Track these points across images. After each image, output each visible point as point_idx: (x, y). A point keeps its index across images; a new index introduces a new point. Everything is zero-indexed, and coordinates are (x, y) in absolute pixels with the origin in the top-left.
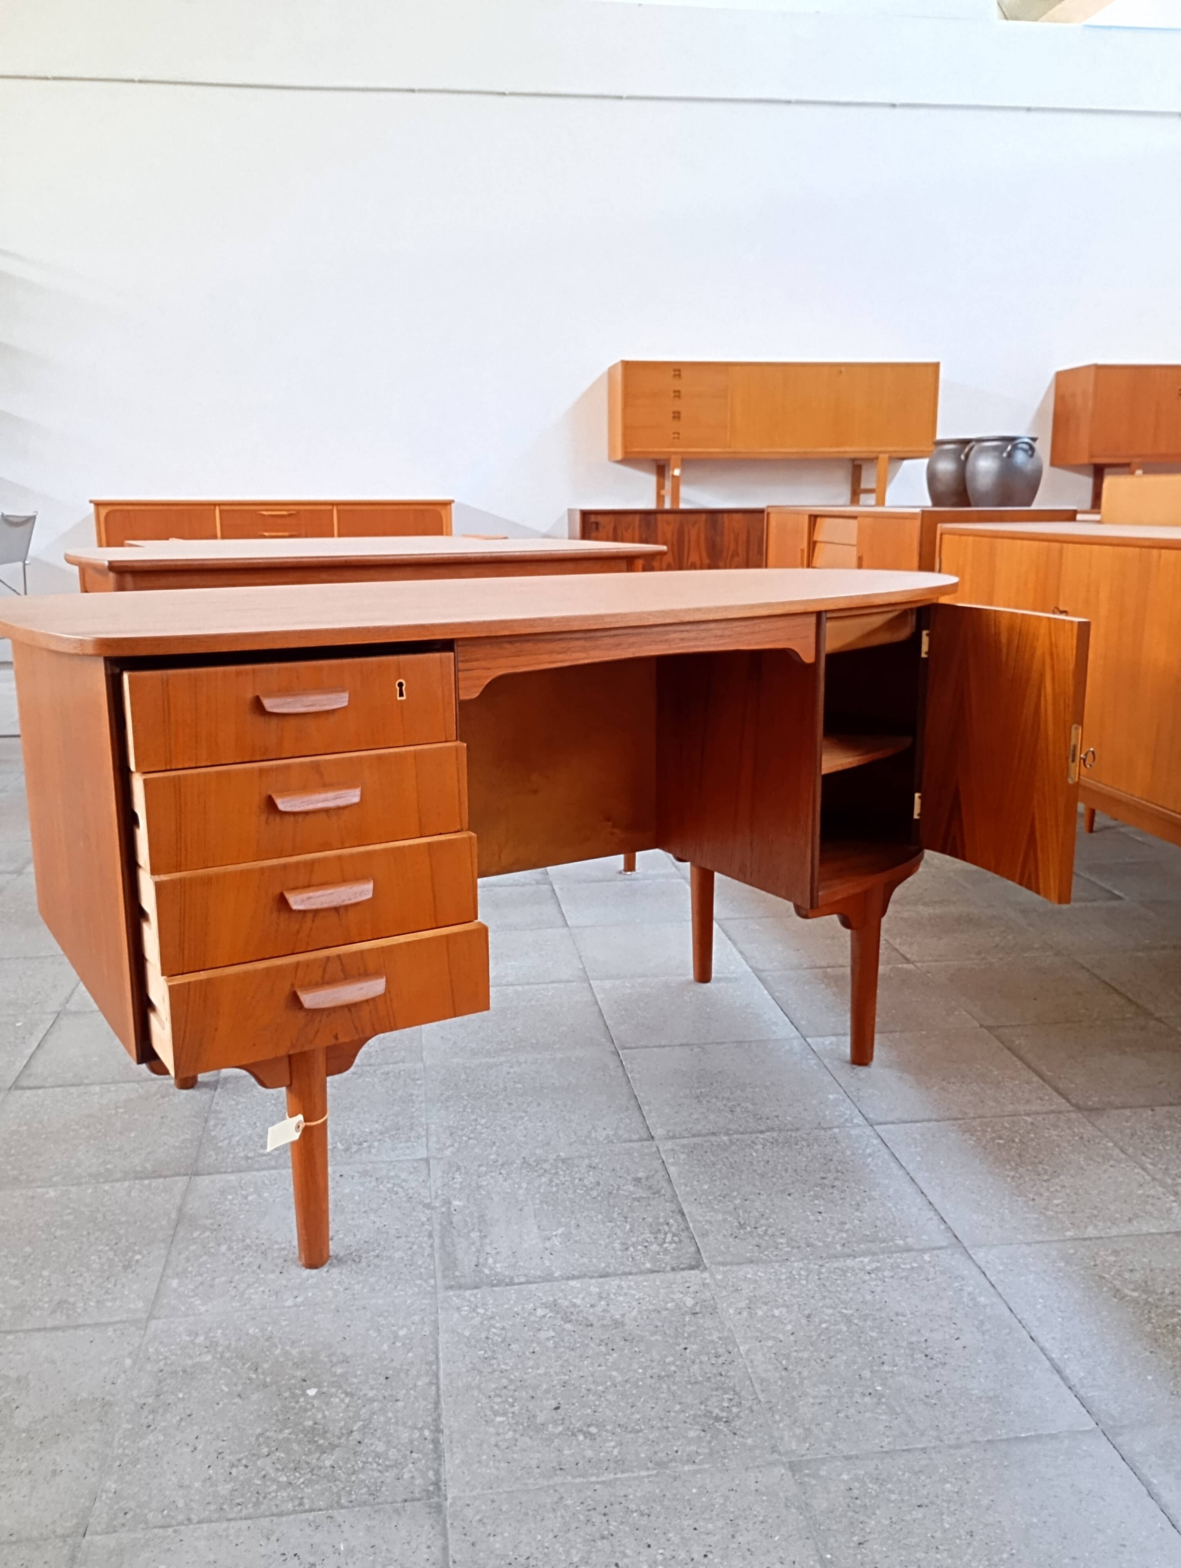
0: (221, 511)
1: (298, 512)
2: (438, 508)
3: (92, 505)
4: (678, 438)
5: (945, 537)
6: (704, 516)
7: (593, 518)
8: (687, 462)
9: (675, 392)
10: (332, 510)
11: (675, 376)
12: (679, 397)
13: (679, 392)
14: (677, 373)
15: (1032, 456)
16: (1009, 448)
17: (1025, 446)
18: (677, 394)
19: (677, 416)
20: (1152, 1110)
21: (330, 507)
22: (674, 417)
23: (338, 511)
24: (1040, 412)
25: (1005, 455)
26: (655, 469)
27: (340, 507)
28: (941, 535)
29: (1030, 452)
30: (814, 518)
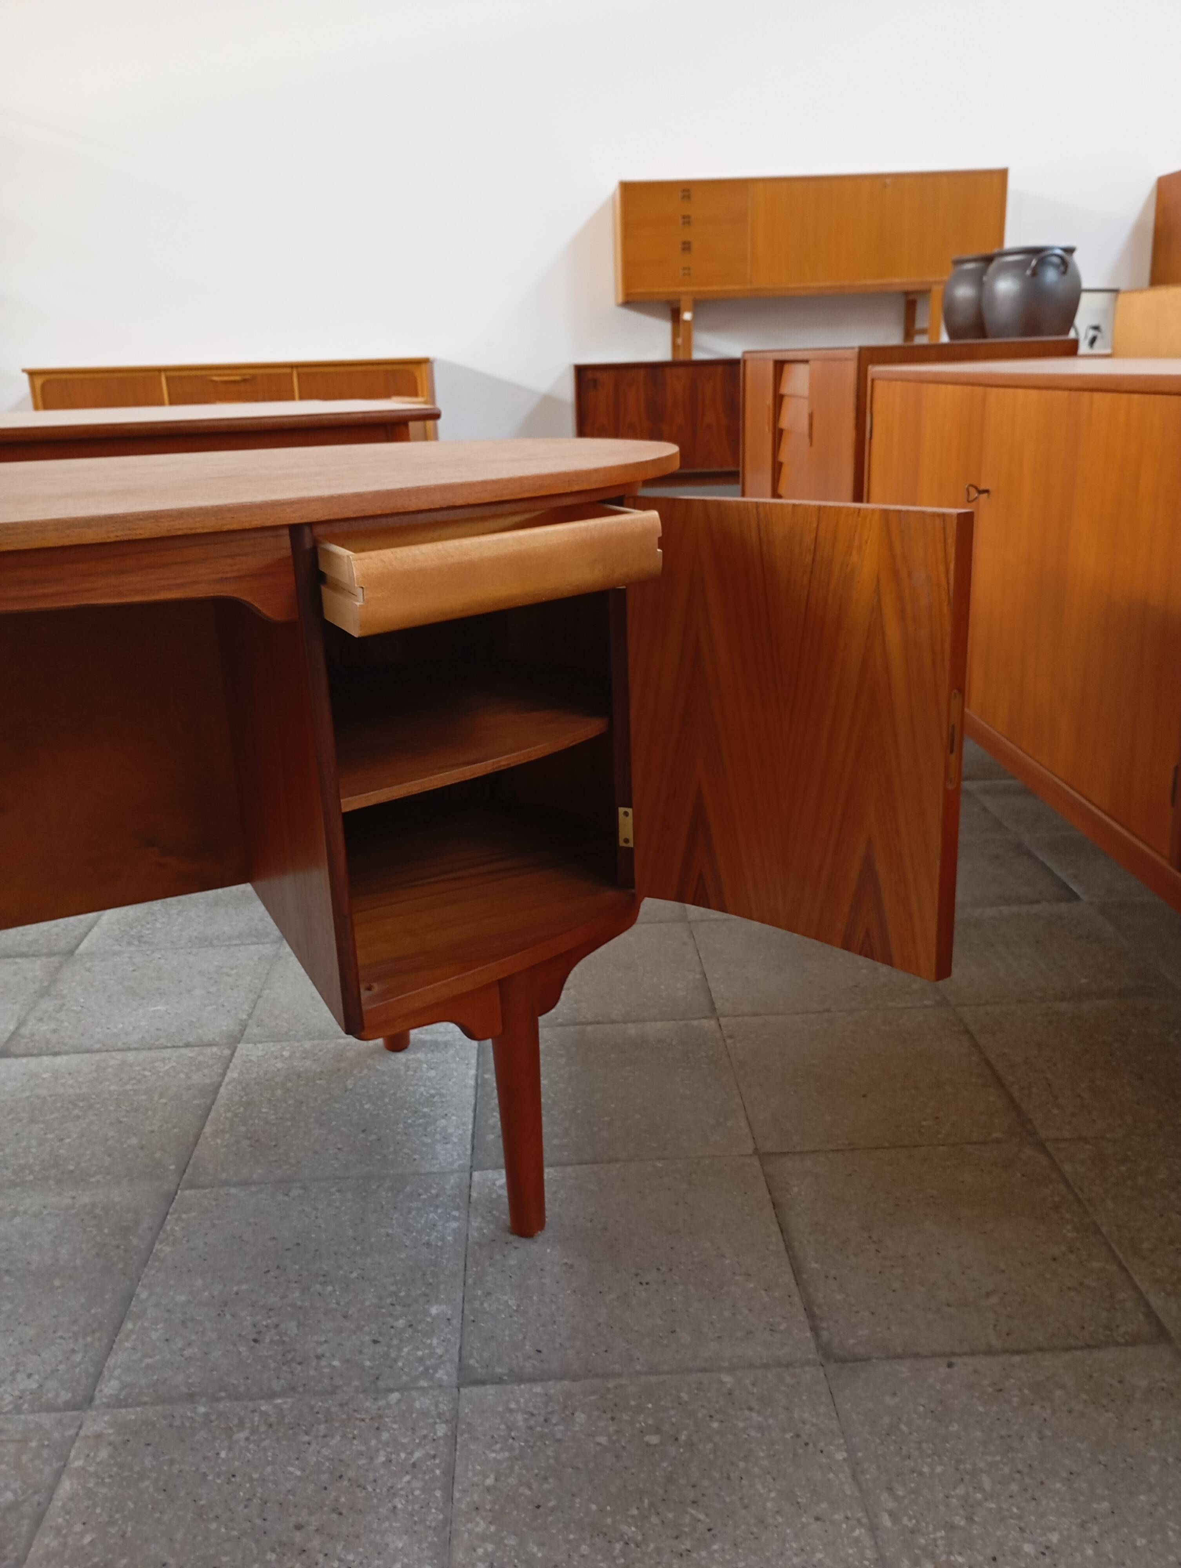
0: (167, 379)
1: (254, 377)
2: (410, 367)
3: (25, 377)
4: (689, 274)
5: (878, 384)
6: (720, 369)
7: (590, 375)
8: (700, 304)
9: (684, 217)
10: (291, 375)
11: (684, 197)
12: (689, 223)
13: (689, 217)
14: (686, 193)
15: (1064, 272)
16: (1034, 263)
17: (1056, 260)
18: (687, 220)
19: (686, 247)
20: (950, 1365)
21: (288, 370)
22: (684, 249)
23: (299, 375)
24: (1138, 228)
25: (1028, 272)
26: (669, 314)
27: (301, 370)
28: (873, 380)
29: (1062, 268)
30: (780, 366)
